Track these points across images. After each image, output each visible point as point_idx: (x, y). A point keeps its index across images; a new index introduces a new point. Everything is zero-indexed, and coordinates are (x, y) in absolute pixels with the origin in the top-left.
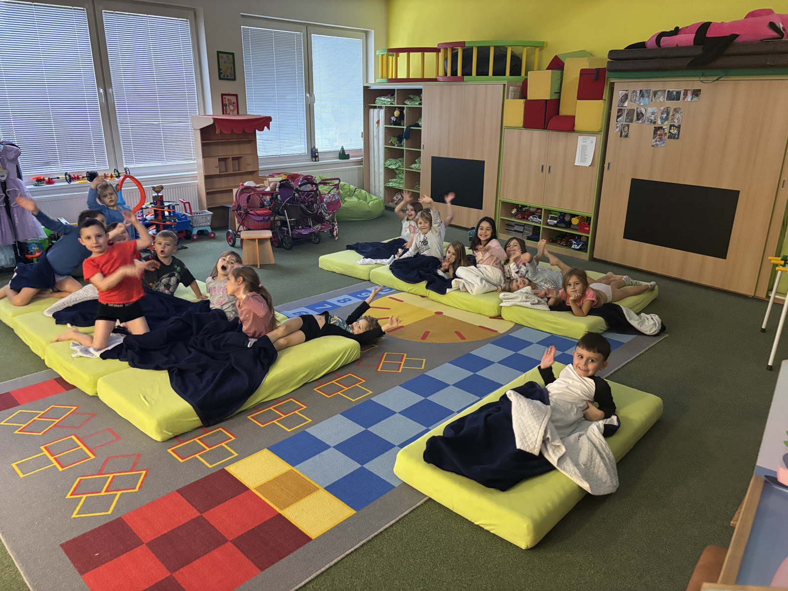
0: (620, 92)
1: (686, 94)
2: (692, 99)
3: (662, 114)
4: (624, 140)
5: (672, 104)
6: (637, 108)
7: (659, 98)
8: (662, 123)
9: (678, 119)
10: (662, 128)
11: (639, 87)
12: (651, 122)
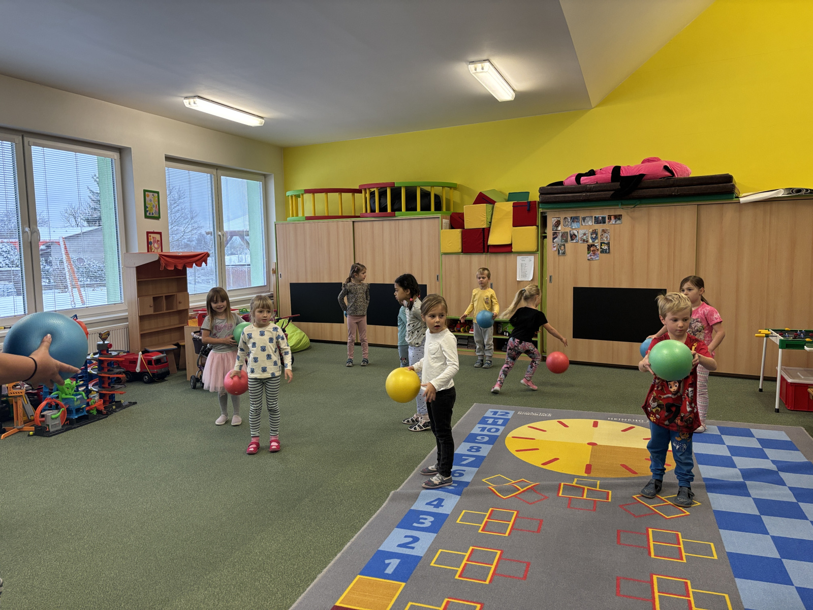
0: (553, 219)
1: (610, 219)
2: (616, 222)
3: (592, 235)
4: (562, 258)
5: (600, 228)
6: (570, 231)
7: (588, 222)
8: (593, 241)
9: (607, 238)
10: (594, 245)
11: (569, 214)
12: (584, 241)
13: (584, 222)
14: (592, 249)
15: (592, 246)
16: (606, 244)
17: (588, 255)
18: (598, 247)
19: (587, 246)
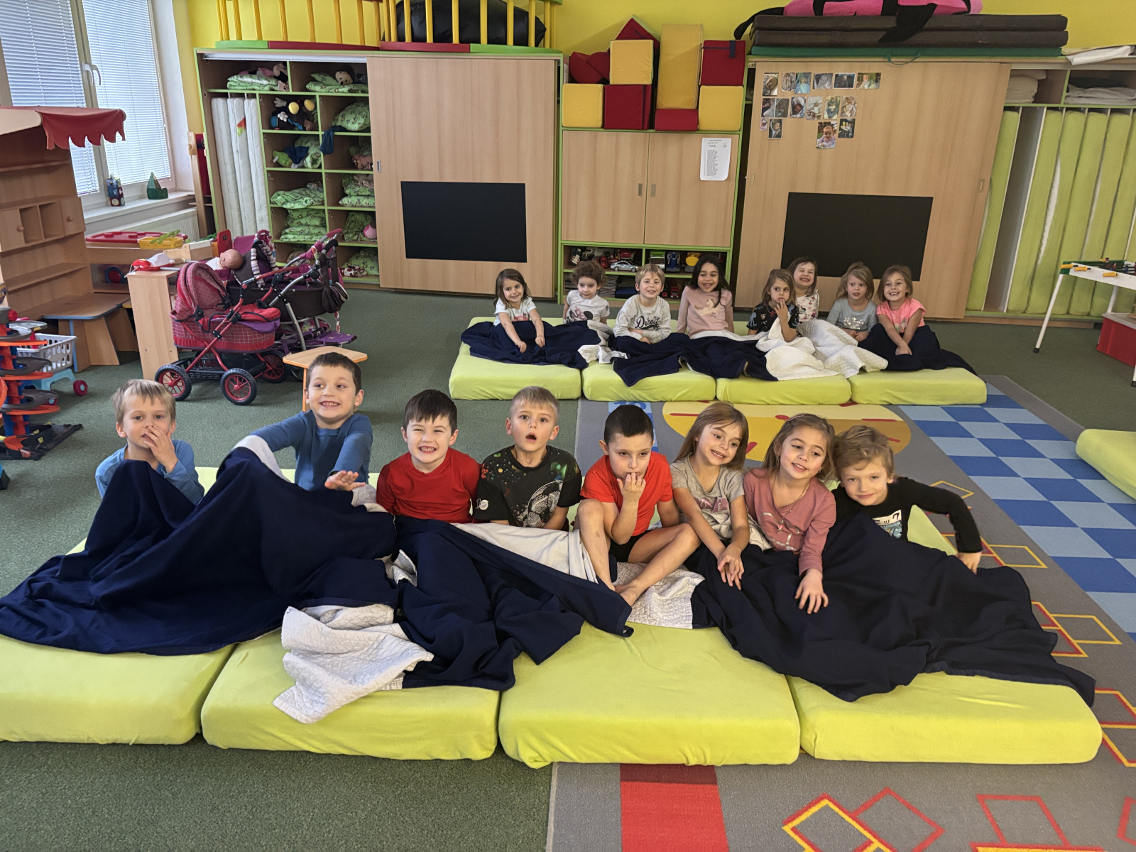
0: (766, 76)
1: (860, 79)
2: (869, 86)
3: (829, 105)
4: (775, 141)
5: (842, 93)
6: (793, 98)
7: (824, 83)
8: (830, 117)
9: (851, 112)
10: (829, 123)
11: (795, 68)
12: (814, 116)
13: (817, 83)
14: (825, 130)
15: (825, 126)
16: (849, 122)
17: (818, 140)
18: (836, 127)
19: (817, 125)
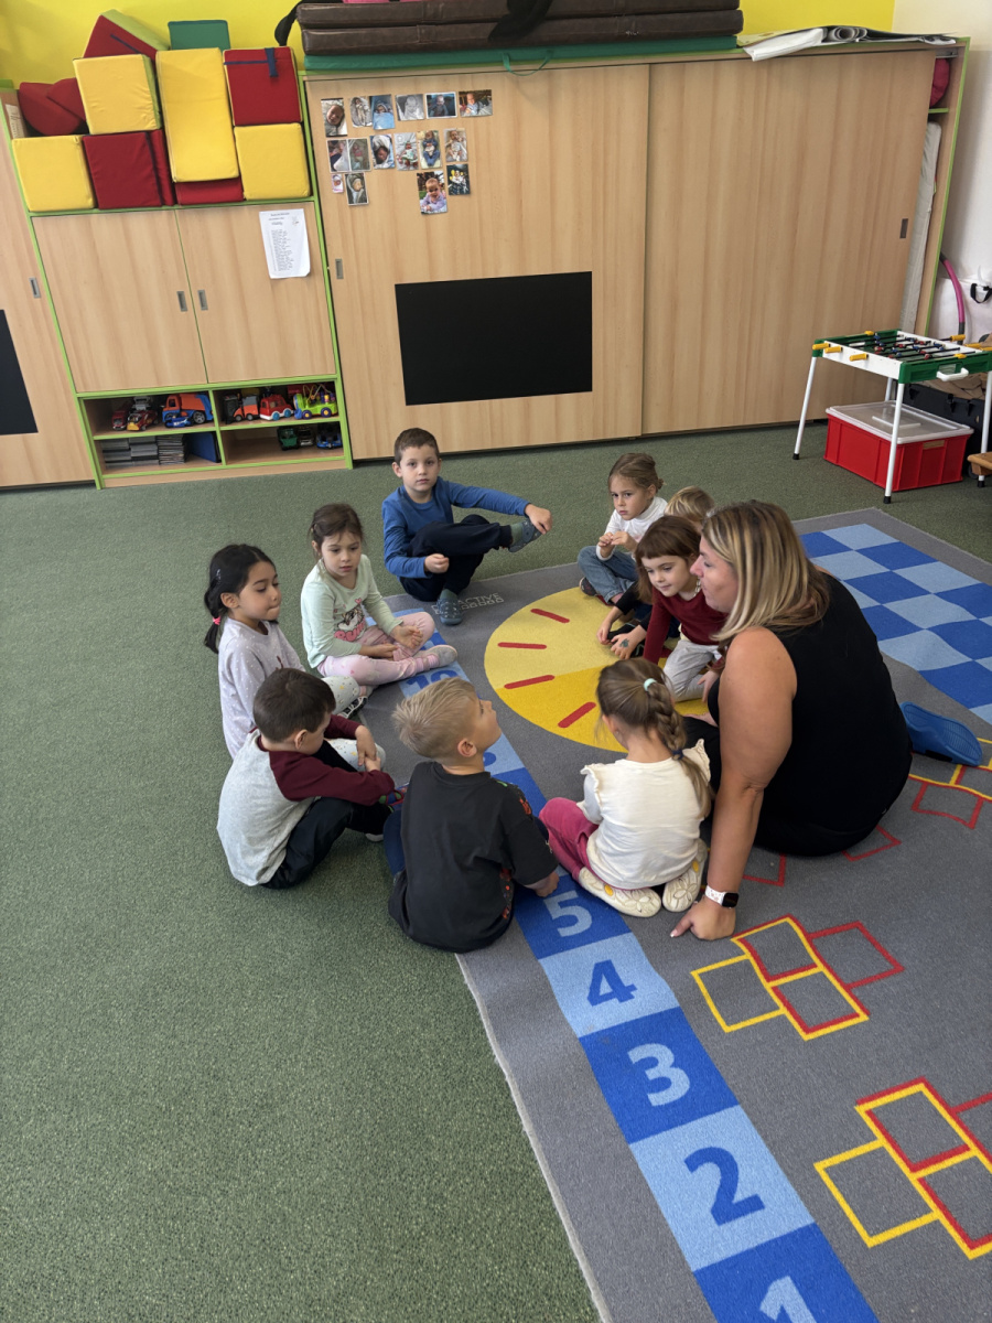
1: (464, 102)
2: (478, 110)
4: (359, 211)
5: (441, 125)
8: (430, 165)
9: (460, 153)
10: (432, 174)
11: (365, 89)
12: (408, 163)
13: (403, 111)
14: (428, 184)
15: (428, 178)
16: (461, 171)
17: (422, 201)
18: (443, 180)
19: (416, 178)
